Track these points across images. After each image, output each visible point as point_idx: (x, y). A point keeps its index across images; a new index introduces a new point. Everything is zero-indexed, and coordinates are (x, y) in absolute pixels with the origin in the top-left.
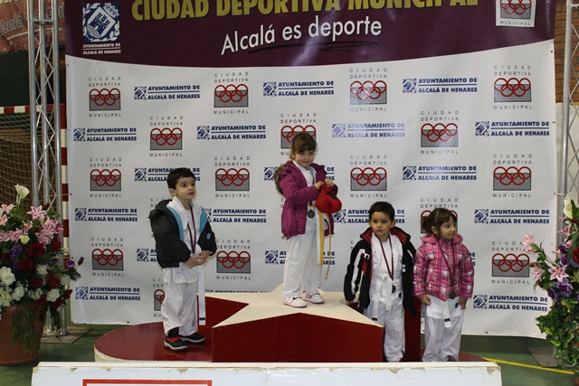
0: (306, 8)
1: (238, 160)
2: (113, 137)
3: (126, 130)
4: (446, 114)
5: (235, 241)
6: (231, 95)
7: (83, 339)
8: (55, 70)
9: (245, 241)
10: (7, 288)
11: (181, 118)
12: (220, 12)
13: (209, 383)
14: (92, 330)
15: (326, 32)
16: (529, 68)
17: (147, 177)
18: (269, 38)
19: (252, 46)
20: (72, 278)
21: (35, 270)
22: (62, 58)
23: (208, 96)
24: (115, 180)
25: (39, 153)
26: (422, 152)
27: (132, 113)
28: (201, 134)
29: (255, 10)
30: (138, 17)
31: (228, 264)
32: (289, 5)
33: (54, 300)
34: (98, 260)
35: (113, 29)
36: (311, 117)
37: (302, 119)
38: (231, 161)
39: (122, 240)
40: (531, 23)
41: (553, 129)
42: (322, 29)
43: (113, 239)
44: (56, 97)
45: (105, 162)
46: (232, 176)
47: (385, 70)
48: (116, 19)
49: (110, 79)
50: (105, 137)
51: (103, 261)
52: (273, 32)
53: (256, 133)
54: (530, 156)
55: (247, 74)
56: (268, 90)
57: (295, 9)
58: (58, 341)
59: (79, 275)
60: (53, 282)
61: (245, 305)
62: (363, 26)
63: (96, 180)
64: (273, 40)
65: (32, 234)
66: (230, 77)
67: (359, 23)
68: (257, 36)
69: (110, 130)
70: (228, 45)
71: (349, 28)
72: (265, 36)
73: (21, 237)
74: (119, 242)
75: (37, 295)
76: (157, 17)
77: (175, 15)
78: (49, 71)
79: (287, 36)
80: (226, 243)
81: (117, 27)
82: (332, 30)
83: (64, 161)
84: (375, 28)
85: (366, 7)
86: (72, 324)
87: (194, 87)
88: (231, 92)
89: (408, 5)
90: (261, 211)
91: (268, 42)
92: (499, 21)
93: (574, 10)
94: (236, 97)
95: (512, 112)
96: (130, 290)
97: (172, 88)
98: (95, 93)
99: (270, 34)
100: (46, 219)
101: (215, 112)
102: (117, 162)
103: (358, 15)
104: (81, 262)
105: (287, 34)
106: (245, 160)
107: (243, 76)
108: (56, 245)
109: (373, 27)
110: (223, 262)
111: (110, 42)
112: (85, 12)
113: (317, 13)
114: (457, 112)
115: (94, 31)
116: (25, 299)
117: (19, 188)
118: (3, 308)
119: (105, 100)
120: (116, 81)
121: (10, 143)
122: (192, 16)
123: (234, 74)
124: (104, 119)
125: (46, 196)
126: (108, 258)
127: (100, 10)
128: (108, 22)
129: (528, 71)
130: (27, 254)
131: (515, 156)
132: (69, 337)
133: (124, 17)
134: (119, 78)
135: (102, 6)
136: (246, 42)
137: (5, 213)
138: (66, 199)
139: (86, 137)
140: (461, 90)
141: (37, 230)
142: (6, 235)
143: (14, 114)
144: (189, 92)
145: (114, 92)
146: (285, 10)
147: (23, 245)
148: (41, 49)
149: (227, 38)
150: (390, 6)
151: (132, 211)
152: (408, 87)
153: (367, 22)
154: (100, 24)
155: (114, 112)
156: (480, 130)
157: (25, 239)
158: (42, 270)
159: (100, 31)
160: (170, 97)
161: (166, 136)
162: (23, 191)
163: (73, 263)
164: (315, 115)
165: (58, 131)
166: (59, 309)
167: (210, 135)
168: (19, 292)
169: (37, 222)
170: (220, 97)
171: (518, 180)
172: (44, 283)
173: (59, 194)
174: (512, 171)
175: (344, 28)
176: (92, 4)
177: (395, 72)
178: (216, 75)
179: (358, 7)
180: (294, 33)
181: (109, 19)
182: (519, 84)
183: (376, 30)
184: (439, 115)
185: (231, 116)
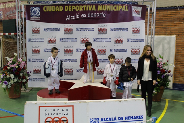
0: (87, 10)
1: (70, 47)
2: (38, 41)
3: (41, 39)
4: (121, 37)
5: (69, 67)
6: (68, 31)
7: (31, 91)
8: (23, 23)
9: (72, 67)
10: (12, 79)
11: (56, 36)
12: (66, 10)
13: (73, 106)
14: (33, 89)
15: (92, 16)
16: (140, 26)
17: (47, 51)
18: (78, 17)
19: (74, 19)
20: (29, 76)
21: (19, 75)
22: (25, 21)
23: (62, 31)
24: (39, 52)
25: (19, 45)
26: (115, 45)
27: (43, 35)
28: (61, 40)
29: (74, 10)
30: (45, 11)
31: (67, 72)
32: (83, 9)
33: (24, 82)
34: (34, 71)
35: (38, 13)
36: (88, 36)
37: (86, 37)
38: (68, 47)
39: (40, 66)
40: (140, 16)
41: (145, 40)
42: (91, 15)
43: (38, 66)
44: (23, 30)
45: (36, 47)
46: (68, 51)
47: (106, 25)
48: (39, 11)
49: (37, 26)
50: (36, 41)
51: (36, 72)
52: (79, 15)
53: (75, 40)
54: (140, 47)
55: (72, 25)
56: (78, 30)
57: (85, 10)
58: (25, 92)
59: (30, 76)
60: (24, 78)
61: (75, 83)
62: (101, 15)
63: (34, 52)
64: (79, 17)
65: (18, 65)
66: (68, 26)
67: (100, 14)
68: (75, 16)
69: (37, 39)
70: (67, 18)
71: (98, 15)
72: (77, 16)
73: (16, 66)
74: (40, 67)
75: (20, 81)
76: (50, 11)
77: (54, 10)
78: (21, 24)
79: (83, 16)
80: (67, 67)
81: (39, 13)
82: (93, 15)
83: (26, 47)
84: (104, 15)
85: (102, 10)
86: (28, 87)
87: (59, 28)
88: (68, 30)
89: (112, 10)
90: (75, 59)
91: (78, 18)
92: (133, 15)
93: (150, 13)
94: (70, 31)
95: (136, 36)
96: (42, 79)
97: (53, 29)
98: (34, 30)
99: (78, 16)
100: (22, 62)
101: (64, 35)
102: (39, 47)
103: (100, 12)
104: (30, 72)
105: (82, 16)
106: (72, 47)
107: (72, 26)
108: (24, 68)
109: (103, 15)
110: (66, 72)
111: (38, 17)
112: (31, 9)
113: (90, 11)
114: (123, 36)
115: (33, 14)
116: (17, 82)
117: (14, 53)
118: (11, 84)
119: (36, 31)
120: (39, 26)
121: (10, 42)
122: (59, 11)
123: (69, 25)
124: (36, 36)
125: (21, 55)
126: (37, 71)
127: (35, 9)
128: (37, 12)
129: (139, 27)
130: (17, 71)
131: (136, 47)
132: (27, 91)
133: (41, 11)
134: (40, 26)
135: (35, 8)
136: (72, 18)
137: (11, 60)
138: (26, 56)
139: (31, 41)
140: (124, 31)
141: (20, 64)
142: (12, 66)
143: (11, 35)
144: (58, 30)
145: (38, 29)
146: (82, 10)
147: (16, 68)
148: (20, 18)
149: (68, 16)
150: (108, 10)
151: (43, 59)
152: (112, 30)
153: (102, 14)
154: (35, 12)
155: (39, 34)
156: (128, 40)
157: (17, 67)
158: (21, 74)
159: (35, 14)
160: (53, 31)
161: (52, 41)
162: (15, 54)
163: (29, 72)
164: (89, 36)
165: (24, 39)
166: (25, 84)
167: (63, 40)
168: (16, 80)
169: (20, 62)
170: (66, 31)
171: (137, 53)
172: (22, 78)
173: (24, 55)
174: (136, 50)
175: (96, 15)
176: (33, 7)
177: (109, 26)
178: (64, 26)
179: (100, 10)
180: (84, 16)
181: (37, 11)
182: (137, 30)
183: (104, 16)
184: (119, 37)
185: (68, 36)
